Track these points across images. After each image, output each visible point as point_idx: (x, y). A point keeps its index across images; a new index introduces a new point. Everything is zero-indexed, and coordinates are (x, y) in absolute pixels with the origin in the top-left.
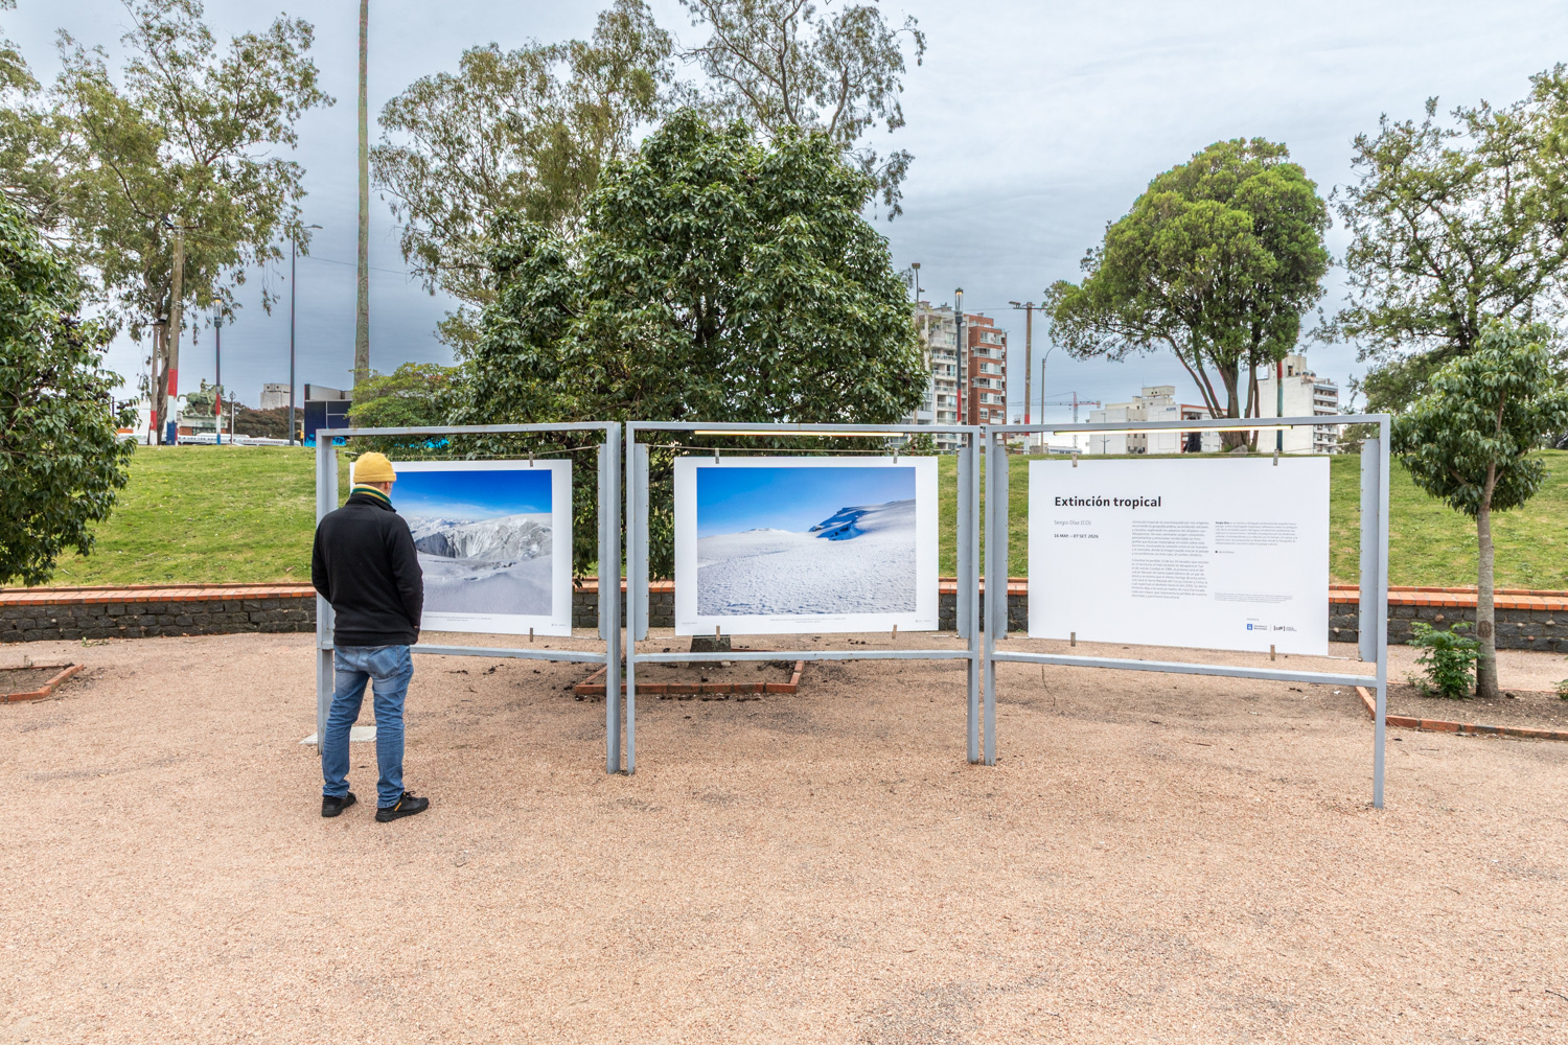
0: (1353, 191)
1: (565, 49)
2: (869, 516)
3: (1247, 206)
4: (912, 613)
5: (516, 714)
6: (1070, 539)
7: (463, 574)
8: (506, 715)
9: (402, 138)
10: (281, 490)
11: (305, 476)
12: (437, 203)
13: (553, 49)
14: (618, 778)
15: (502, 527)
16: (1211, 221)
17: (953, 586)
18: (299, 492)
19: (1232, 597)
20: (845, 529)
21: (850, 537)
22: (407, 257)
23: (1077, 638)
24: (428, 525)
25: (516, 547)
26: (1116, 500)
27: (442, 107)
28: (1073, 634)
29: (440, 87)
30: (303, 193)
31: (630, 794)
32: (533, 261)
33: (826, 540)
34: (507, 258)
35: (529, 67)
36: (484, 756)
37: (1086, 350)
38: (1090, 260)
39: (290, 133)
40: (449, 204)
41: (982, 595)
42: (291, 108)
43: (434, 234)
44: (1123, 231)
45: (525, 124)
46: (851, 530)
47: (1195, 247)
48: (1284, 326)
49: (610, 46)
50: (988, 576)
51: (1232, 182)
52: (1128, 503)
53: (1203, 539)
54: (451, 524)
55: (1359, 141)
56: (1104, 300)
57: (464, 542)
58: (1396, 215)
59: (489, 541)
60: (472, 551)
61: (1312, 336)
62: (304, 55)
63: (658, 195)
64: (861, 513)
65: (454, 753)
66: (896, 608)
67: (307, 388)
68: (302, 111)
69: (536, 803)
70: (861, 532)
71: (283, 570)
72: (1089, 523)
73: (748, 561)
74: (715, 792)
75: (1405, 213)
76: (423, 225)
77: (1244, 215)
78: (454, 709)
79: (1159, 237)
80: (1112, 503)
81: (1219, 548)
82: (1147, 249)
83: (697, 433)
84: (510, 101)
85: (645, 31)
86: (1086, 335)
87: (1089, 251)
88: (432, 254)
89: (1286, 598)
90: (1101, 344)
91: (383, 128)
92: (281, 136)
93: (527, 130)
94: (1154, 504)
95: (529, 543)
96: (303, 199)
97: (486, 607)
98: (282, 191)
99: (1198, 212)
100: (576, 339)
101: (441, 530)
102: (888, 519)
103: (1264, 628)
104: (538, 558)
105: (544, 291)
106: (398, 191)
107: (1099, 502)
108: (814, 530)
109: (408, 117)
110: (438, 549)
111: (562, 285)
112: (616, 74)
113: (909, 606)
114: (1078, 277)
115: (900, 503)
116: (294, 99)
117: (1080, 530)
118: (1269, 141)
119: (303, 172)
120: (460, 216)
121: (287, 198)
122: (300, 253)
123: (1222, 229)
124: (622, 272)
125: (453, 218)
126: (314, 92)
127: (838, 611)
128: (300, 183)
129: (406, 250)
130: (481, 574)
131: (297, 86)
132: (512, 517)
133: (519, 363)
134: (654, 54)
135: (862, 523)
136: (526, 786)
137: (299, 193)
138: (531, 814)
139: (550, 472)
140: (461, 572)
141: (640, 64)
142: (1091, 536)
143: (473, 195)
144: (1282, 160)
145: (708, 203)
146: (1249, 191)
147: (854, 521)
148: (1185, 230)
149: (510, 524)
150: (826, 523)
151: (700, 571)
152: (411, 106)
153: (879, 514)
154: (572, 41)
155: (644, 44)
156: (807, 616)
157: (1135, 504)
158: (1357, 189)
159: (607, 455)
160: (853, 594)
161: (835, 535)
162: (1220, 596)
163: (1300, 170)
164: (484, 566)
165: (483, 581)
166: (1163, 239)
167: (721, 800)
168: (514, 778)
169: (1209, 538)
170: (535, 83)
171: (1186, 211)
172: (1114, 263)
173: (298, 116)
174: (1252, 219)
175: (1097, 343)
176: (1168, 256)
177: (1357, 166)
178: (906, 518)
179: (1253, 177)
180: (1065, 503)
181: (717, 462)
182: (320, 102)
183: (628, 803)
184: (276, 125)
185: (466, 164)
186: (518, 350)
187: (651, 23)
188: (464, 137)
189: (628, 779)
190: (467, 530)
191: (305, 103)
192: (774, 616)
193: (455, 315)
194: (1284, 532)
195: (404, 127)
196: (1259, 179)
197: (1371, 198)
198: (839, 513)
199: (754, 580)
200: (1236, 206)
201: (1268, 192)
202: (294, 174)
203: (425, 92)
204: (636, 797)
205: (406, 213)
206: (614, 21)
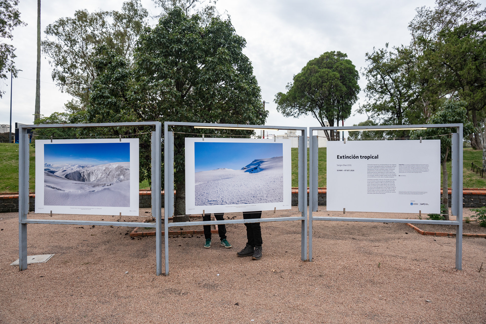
0: (366, 69)
1: (111, 13)
2: (265, 163)
3: (337, 71)
4: (282, 202)
5: (107, 246)
6: (343, 172)
7: (88, 189)
8: (104, 247)
9: (52, 38)
10: (5, 158)
11: (15, 153)
12: (65, 61)
13: (107, 12)
14: (163, 278)
15: (106, 168)
16: (327, 75)
17: (297, 191)
18: (12, 159)
19: (405, 193)
20: (256, 168)
21: (258, 172)
22: (54, 79)
23: (346, 210)
24: (72, 167)
25: (113, 177)
26: (361, 156)
27: (68, 28)
28: (344, 209)
29: (67, 22)
30: (15, 56)
31: (170, 286)
32: (113, 64)
33: (248, 173)
34: (102, 63)
35: (98, 18)
36: (98, 268)
37: (288, 114)
38: (288, 86)
39: (10, 35)
40: (69, 62)
41: (308, 193)
42: (10, 26)
43: (64, 71)
44: (300, 77)
45: (97, 37)
46: (258, 169)
47: (322, 83)
48: (348, 108)
49: (127, 13)
50: (311, 187)
51: (332, 63)
52: (366, 157)
53: (394, 171)
54: (83, 167)
55: (367, 54)
56: (294, 98)
57: (89, 175)
58: (379, 76)
59: (100, 175)
60: (93, 179)
61: (357, 111)
62: (16, 7)
63: (167, 38)
64: (262, 162)
65: (84, 267)
66: (276, 201)
67: (16, 124)
68: (14, 27)
69: (128, 293)
70: (262, 170)
71: (5, 188)
72: (350, 165)
73: (216, 182)
74: (208, 282)
75: (381, 75)
76: (60, 69)
77: (337, 73)
78: (80, 245)
79: (311, 79)
80: (359, 157)
81: (401, 174)
82: (308, 83)
83: (195, 127)
84: (92, 29)
85: (139, 8)
86: (288, 110)
87: (288, 84)
88: (63, 79)
89: (425, 193)
90: (293, 113)
91: (46, 34)
92: (7, 35)
93: (97, 39)
94: (376, 158)
95: (119, 175)
96: (15, 59)
97: (100, 204)
98: (7, 55)
99: (323, 72)
100: (133, 93)
101: (78, 169)
102: (272, 164)
103: (417, 204)
104: (123, 182)
105: (119, 75)
106: (52, 57)
107: (355, 157)
108: (243, 169)
109: (55, 31)
110: (76, 178)
111: (126, 72)
112: (129, 21)
113: (280, 200)
114: (285, 91)
115: (277, 158)
116: (11, 22)
117: (347, 168)
118: (342, 52)
119: (16, 49)
120: (73, 66)
121: (9, 57)
122: (14, 77)
123: (331, 77)
124: (153, 66)
125: (71, 67)
126: (19, 21)
127: (253, 203)
128: (14, 52)
129: (54, 77)
130: (97, 189)
131: (13, 18)
132: (111, 164)
133: (108, 103)
134: (142, 16)
135: (262, 166)
136: (121, 284)
137: (14, 56)
138: (127, 300)
139: (129, 143)
140: (88, 188)
141: (137, 19)
142: (351, 170)
143: (78, 59)
144: (346, 58)
145: (188, 41)
146: (338, 67)
147: (259, 165)
148: (319, 77)
149: (110, 167)
150: (248, 166)
151: (196, 187)
152: (56, 27)
153: (269, 162)
154: (113, 11)
155: (139, 12)
156: (240, 205)
157: (368, 158)
158: (367, 68)
159: (155, 137)
160: (259, 195)
161: (252, 171)
162: (401, 193)
163: (351, 62)
164: (98, 185)
165: (98, 192)
166: (313, 80)
167: (212, 287)
168: (115, 279)
169: (396, 170)
170: (101, 23)
171: (319, 72)
172: (298, 87)
173: (13, 29)
174: (339, 75)
175: (291, 112)
176: (314, 85)
177: (367, 61)
178: (280, 164)
179: (338, 63)
180: (341, 157)
181: (203, 140)
182: (21, 24)
183: (171, 291)
184: (4, 31)
185: (77, 48)
186: (108, 97)
187: (141, 6)
188: (76, 39)
189: (167, 278)
190: (91, 169)
191: (16, 25)
192: (227, 205)
193: (71, 102)
194: (424, 168)
195: (54, 34)
196: (340, 63)
197: (370, 71)
198: (253, 162)
199: (219, 190)
200: (333, 71)
201: (343, 67)
202: (12, 49)
203: (62, 23)
204: (174, 287)
205: (54, 64)
206: (128, 4)
